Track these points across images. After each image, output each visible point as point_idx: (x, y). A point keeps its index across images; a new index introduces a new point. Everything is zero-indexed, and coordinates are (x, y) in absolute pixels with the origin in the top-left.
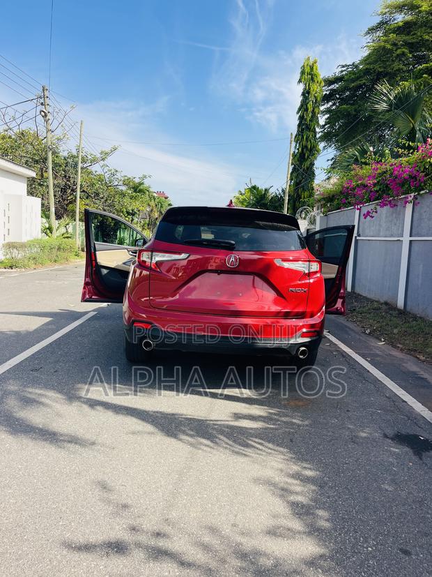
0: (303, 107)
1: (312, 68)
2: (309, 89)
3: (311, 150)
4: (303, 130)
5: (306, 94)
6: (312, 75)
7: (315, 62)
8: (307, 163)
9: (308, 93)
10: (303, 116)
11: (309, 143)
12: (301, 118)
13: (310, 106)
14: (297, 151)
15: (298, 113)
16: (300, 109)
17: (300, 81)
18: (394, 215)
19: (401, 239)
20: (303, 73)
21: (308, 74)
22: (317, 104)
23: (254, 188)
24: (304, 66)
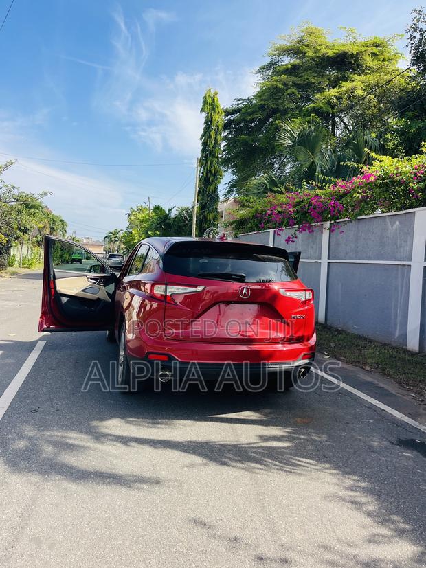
0: (206, 133)
1: (213, 99)
2: (212, 118)
3: (215, 175)
4: (207, 155)
5: (209, 122)
6: (213, 106)
7: (216, 94)
8: (212, 187)
9: (211, 121)
10: (207, 142)
11: (213, 168)
12: (205, 144)
13: (213, 134)
14: (201, 175)
15: (201, 139)
16: (203, 136)
17: (202, 110)
18: (310, 240)
19: (319, 261)
20: (205, 103)
21: (210, 105)
22: (218, 132)
23: (157, 209)
24: (205, 97)
